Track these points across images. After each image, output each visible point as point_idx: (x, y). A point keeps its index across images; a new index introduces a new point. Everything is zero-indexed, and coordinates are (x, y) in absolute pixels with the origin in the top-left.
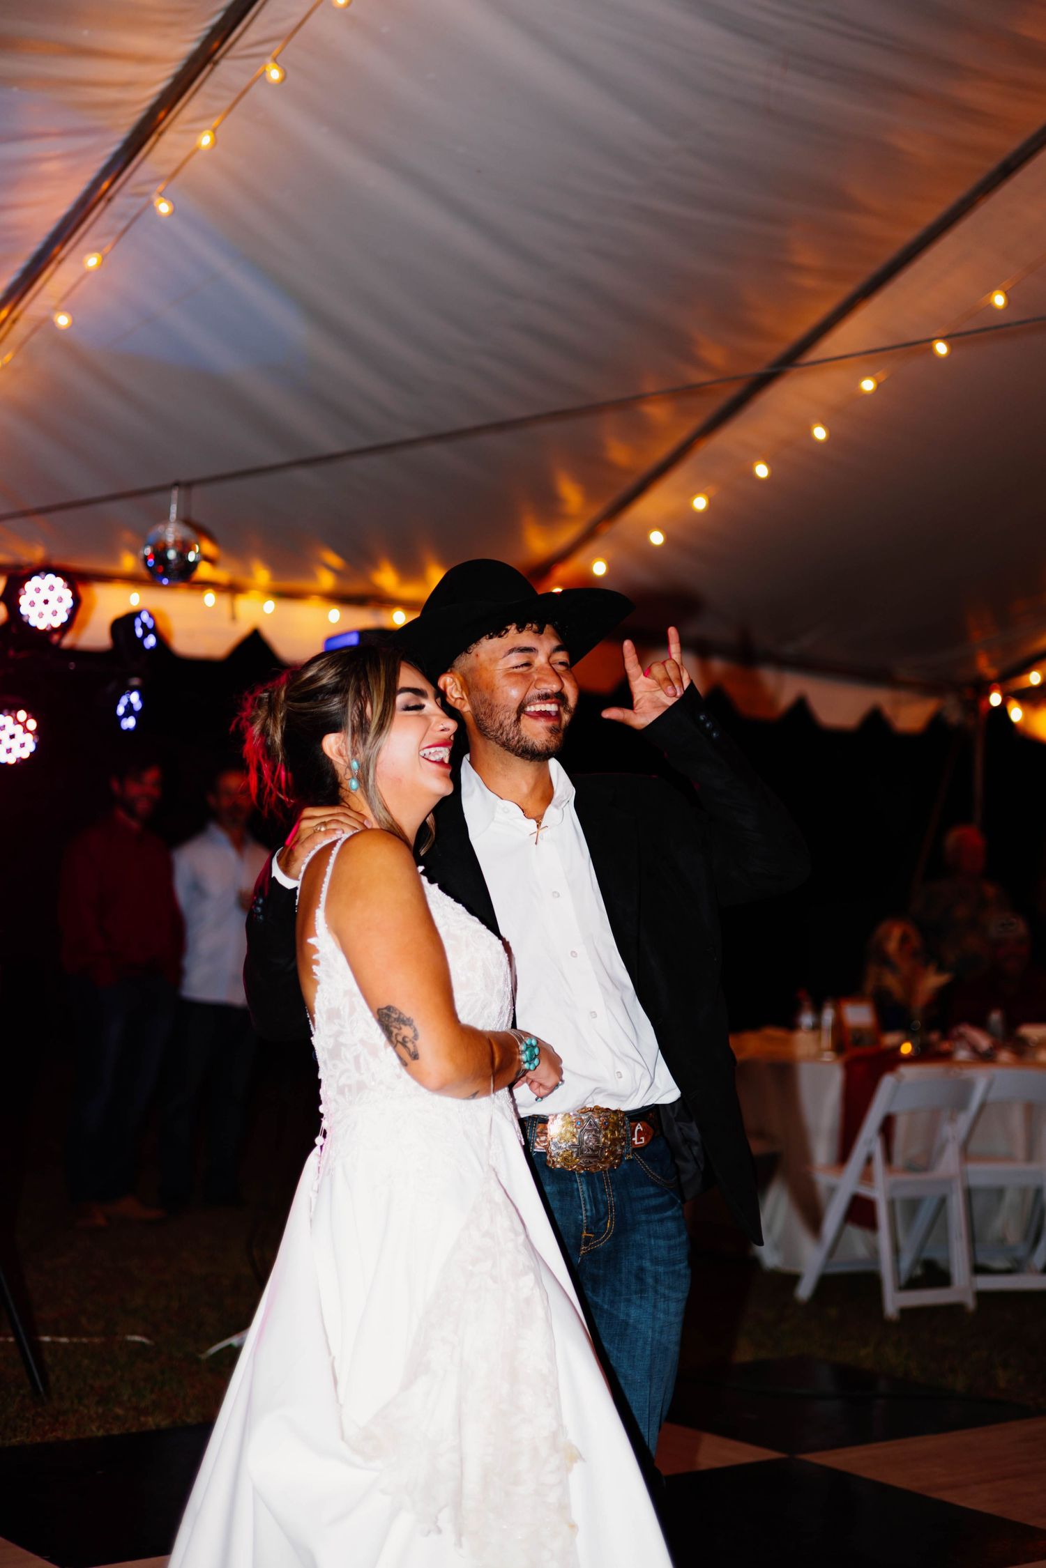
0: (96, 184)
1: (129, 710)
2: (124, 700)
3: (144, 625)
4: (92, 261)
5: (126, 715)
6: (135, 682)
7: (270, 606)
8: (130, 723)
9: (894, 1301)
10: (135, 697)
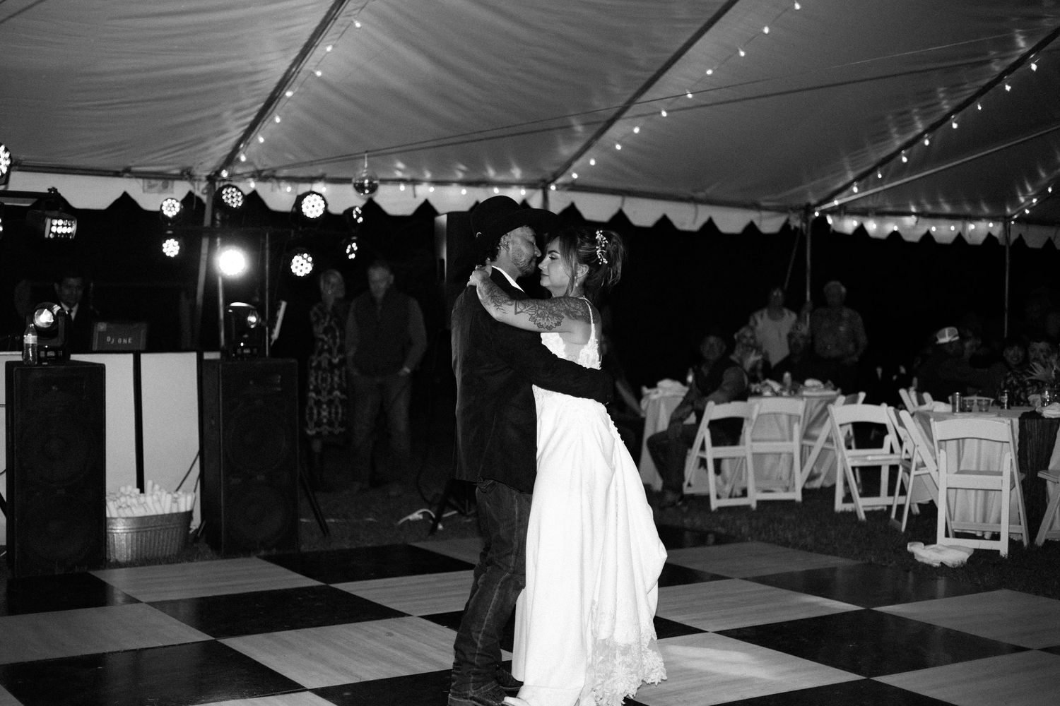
0: (329, 13)
1: (352, 251)
2: (349, 247)
3: (357, 213)
4: (329, 49)
5: (351, 253)
6: (354, 238)
7: (432, 189)
8: (352, 256)
9: (715, 503)
10: (354, 245)
